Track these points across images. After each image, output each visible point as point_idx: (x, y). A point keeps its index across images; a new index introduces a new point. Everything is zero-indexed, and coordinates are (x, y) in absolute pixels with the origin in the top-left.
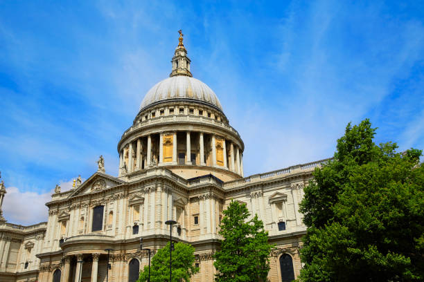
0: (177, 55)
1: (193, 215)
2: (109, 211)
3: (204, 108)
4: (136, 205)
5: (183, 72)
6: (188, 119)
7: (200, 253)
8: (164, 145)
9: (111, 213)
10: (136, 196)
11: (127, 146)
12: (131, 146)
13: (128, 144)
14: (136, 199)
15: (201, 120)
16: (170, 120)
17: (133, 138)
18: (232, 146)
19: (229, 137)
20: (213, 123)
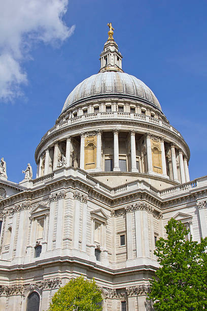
0: (106, 51)
1: (118, 233)
2: (7, 227)
3: (137, 104)
4: (40, 218)
5: (112, 68)
6: (116, 116)
7: (128, 285)
8: (86, 148)
9: (10, 229)
10: (40, 206)
11: (43, 155)
12: (47, 153)
13: (44, 152)
14: (39, 210)
15: (132, 117)
16: (93, 118)
17: (50, 143)
18: (173, 149)
19: (169, 139)
20: (147, 120)
